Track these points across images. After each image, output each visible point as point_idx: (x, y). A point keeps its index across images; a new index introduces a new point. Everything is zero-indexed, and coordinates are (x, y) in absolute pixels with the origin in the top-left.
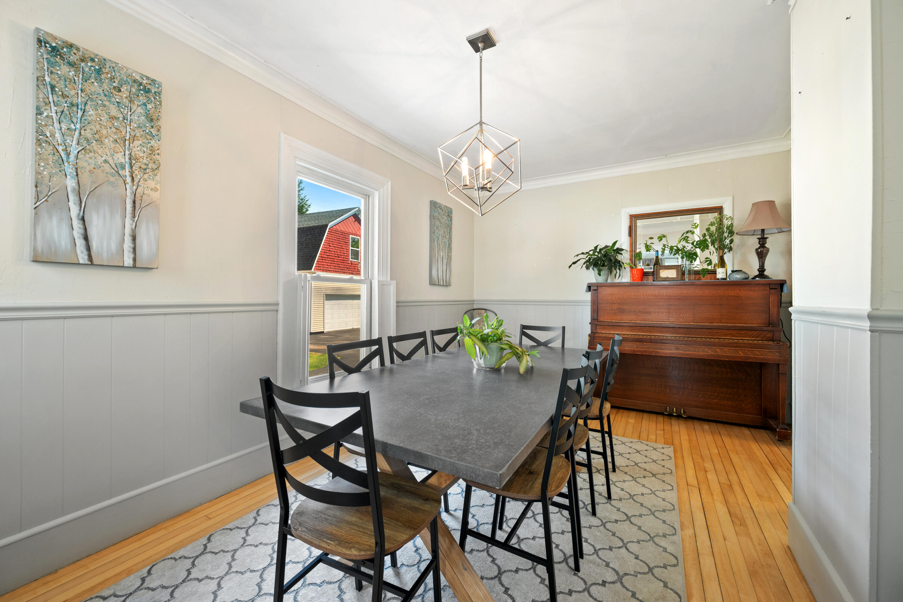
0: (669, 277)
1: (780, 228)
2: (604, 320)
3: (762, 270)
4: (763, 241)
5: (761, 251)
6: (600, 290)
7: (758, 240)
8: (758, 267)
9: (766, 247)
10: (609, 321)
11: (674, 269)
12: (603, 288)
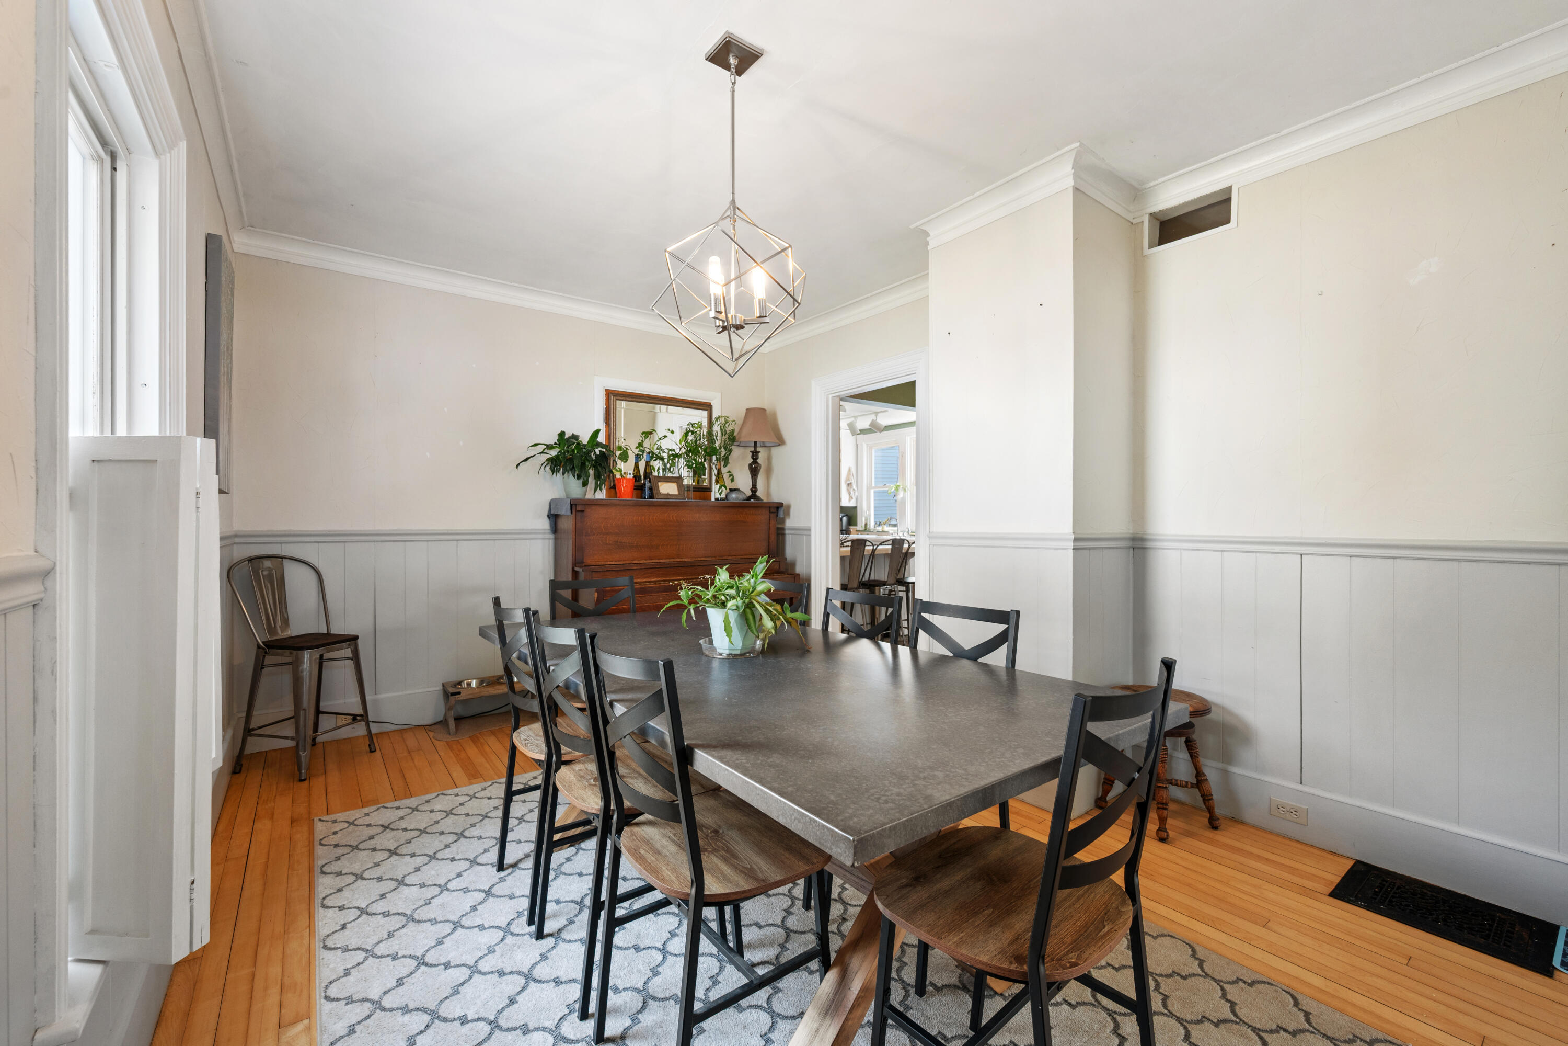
0: (671, 493)
1: (763, 442)
2: (595, 563)
3: (754, 489)
4: (755, 454)
5: (755, 467)
6: (588, 511)
7: (751, 454)
8: (751, 487)
9: (758, 463)
10: (603, 563)
11: (674, 482)
12: (593, 508)
